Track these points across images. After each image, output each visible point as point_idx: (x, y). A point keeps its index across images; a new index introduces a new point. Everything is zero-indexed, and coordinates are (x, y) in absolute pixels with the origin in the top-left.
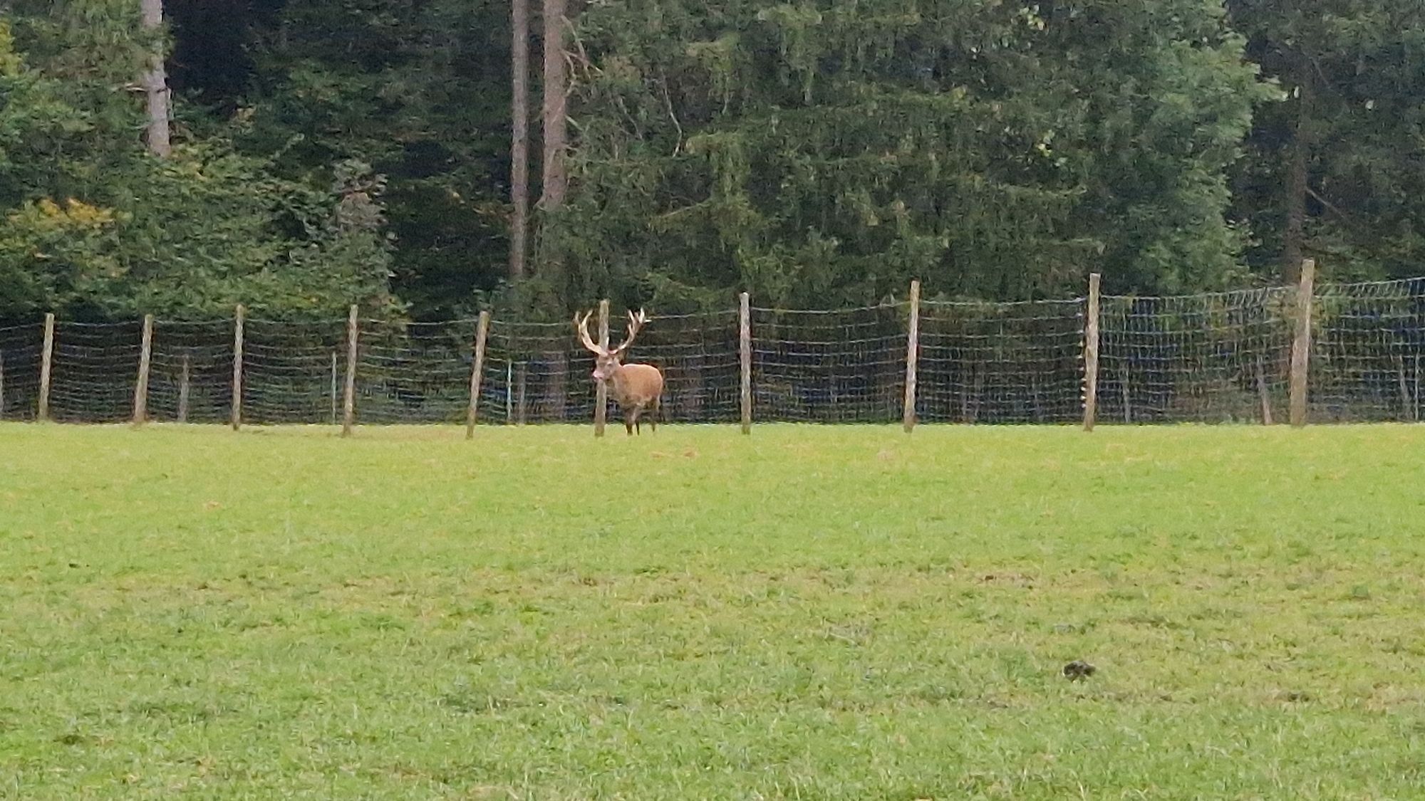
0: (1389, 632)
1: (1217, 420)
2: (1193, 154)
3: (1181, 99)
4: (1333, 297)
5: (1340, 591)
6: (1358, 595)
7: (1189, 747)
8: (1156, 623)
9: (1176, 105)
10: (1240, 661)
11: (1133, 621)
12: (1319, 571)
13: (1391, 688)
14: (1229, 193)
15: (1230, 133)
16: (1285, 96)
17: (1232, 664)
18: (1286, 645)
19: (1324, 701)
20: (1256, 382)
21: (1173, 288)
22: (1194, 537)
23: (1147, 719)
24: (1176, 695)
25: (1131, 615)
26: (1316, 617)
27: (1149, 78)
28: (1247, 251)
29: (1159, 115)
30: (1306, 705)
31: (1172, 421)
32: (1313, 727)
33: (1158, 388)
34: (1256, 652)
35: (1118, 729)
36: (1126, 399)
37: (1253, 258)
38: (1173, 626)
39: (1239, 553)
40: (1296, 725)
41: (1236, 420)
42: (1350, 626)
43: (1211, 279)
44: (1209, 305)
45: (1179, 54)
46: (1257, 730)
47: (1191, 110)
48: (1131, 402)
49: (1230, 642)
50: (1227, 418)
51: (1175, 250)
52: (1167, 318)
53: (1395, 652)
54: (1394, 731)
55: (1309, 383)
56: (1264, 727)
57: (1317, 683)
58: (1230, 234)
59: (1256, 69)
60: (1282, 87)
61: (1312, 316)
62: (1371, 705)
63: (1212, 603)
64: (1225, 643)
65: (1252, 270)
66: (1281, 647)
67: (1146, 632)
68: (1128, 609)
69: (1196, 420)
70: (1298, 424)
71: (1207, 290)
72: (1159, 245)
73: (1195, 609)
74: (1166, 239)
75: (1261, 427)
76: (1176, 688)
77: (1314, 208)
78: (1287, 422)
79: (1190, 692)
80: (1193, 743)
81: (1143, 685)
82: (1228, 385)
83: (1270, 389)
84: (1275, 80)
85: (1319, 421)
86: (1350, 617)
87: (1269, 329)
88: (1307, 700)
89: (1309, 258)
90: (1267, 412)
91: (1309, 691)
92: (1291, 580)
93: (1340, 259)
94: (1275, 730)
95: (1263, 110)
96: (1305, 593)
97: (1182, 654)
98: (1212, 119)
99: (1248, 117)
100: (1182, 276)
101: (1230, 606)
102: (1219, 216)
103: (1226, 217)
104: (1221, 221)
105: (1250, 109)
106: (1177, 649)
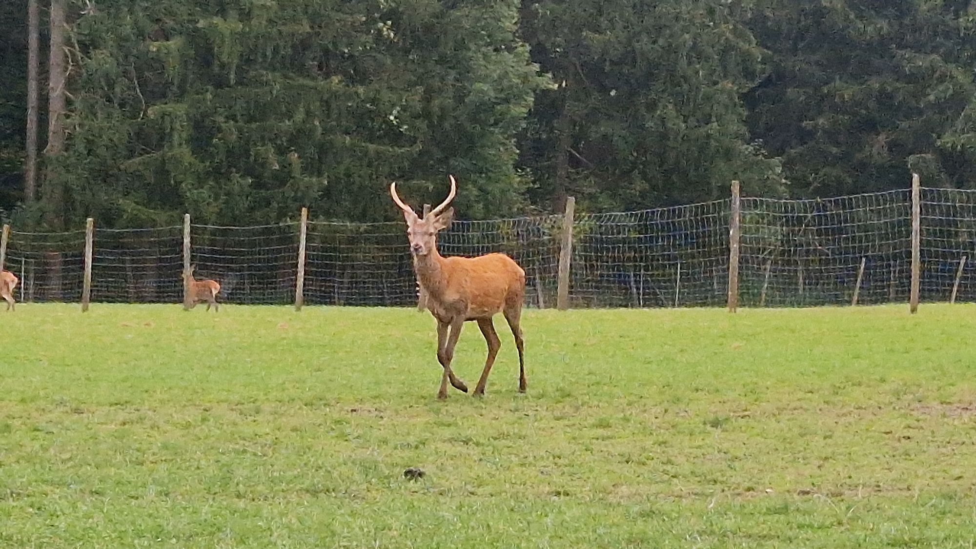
0: (623, 449)
2: (496, 124)
3: (486, 87)
4: (588, 222)
5: (591, 421)
6: (603, 424)
7: (488, 527)
8: (466, 442)
9: (482, 91)
10: (523, 468)
11: (450, 440)
12: (577, 409)
13: (624, 487)
14: (518, 151)
15: (519, 110)
16: (556, 86)
17: (518, 470)
18: (554, 458)
19: (579, 496)
20: (534, 279)
21: (479, 215)
23: (460, 507)
24: (480, 491)
25: (449, 436)
26: (574, 438)
27: (465, 72)
28: (529, 190)
29: (472, 97)
30: (568, 498)
32: (572, 512)
34: (533, 462)
35: (440, 514)
37: (533, 195)
38: (477, 444)
40: (560, 512)
42: (597, 445)
43: (505, 209)
44: (503, 227)
45: (485, 56)
46: (534, 514)
47: (492, 94)
49: (517, 455)
51: (480, 189)
52: (474, 235)
53: (627, 462)
54: (627, 515)
55: (571, 281)
56: (539, 513)
57: (574, 483)
58: (519, 179)
59: (536, 67)
60: (555, 79)
61: (574, 236)
62: (611, 499)
63: (505, 428)
64: (513, 456)
65: (532, 204)
66: (551, 458)
67: (460, 448)
68: (447, 433)
70: (563, 308)
71: (503, 216)
72: (470, 186)
73: (492, 432)
74: (475, 182)
75: (537, 310)
76: (479, 486)
77: (574, 162)
78: (555, 306)
79: (489, 489)
80: (491, 524)
81: (457, 484)
83: (544, 284)
84: (550, 75)
85: (577, 306)
86: (598, 439)
87: (543, 244)
88: (568, 495)
89: (571, 196)
90: (541, 300)
91: (567, 488)
92: (558, 414)
93: (592, 197)
94: (547, 515)
95: (542, 95)
96: (566, 422)
97: (484, 463)
98: (507, 101)
99: (531, 99)
100: (486, 207)
101: (516, 431)
102: (511, 167)
103: (516, 167)
104: (512, 170)
105: (532, 95)
106: (481, 460)
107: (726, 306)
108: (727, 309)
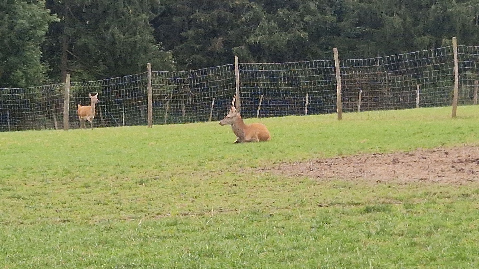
0: (97, 197)
1: (40, 129)
2: (30, 39)
3: (24, 22)
4: (77, 87)
5: (80, 184)
6: (86, 186)
7: (30, 239)
8: (18, 198)
9: (22, 24)
10: (47, 210)
11: (10, 198)
12: (73, 179)
13: (97, 216)
14: (41, 53)
15: (41, 32)
16: (59, 20)
17: (44, 211)
18: (62, 204)
19: (75, 222)
20: (52, 115)
21: (23, 85)
22: (31, 169)
23: (15, 230)
24: (25, 222)
25: (9, 196)
26: (72, 194)
27: (13, 15)
28: (48, 72)
29: (18, 27)
30: (69, 223)
31: (24, 130)
32: (71, 230)
33: (19, 119)
34: (52, 206)
35: (6, 234)
36: (9, 123)
37: (50, 74)
38: (24, 199)
39: (46, 173)
40: (65, 230)
41: (46, 129)
42: (84, 196)
43: (36, 82)
44: (35, 90)
45: (23, 6)
46: (52, 232)
47: (27, 25)
50: (43, 128)
51: (24, 72)
52: (22, 95)
53: (98, 204)
54: (98, 231)
55: (70, 116)
56: (55, 231)
57: (72, 216)
58: (42, 67)
59: (49, 11)
60: (58, 17)
61: (70, 93)
62: (91, 222)
63: (37, 190)
64: (42, 204)
65: (50, 78)
67: (15, 201)
68: (9, 194)
69: (33, 129)
70: (67, 129)
71: (35, 85)
72: (18, 71)
73: (31, 192)
74: (20, 69)
75: (54, 131)
76: (25, 219)
77: (70, 57)
78: (63, 129)
79: (31, 220)
81: (14, 219)
82: (43, 117)
83: (57, 118)
84: (56, 15)
85: (73, 128)
86: (84, 193)
87: (56, 98)
88: (69, 221)
89: (69, 74)
90: (56, 125)
91: (69, 218)
92: (64, 182)
93: (80, 74)
94: (58, 232)
95: (52, 24)
96: (68, 186)
97: (27, 208)
98: (35, 28)
99: (47, 27)
100: (26, 81)
101: (43, 191)
102: (38, 61)
103: (40, 60)
104: (39, 63)
105: (47, 24)
106: (26, 206)
107: (147, 125)
108: (148, 126)
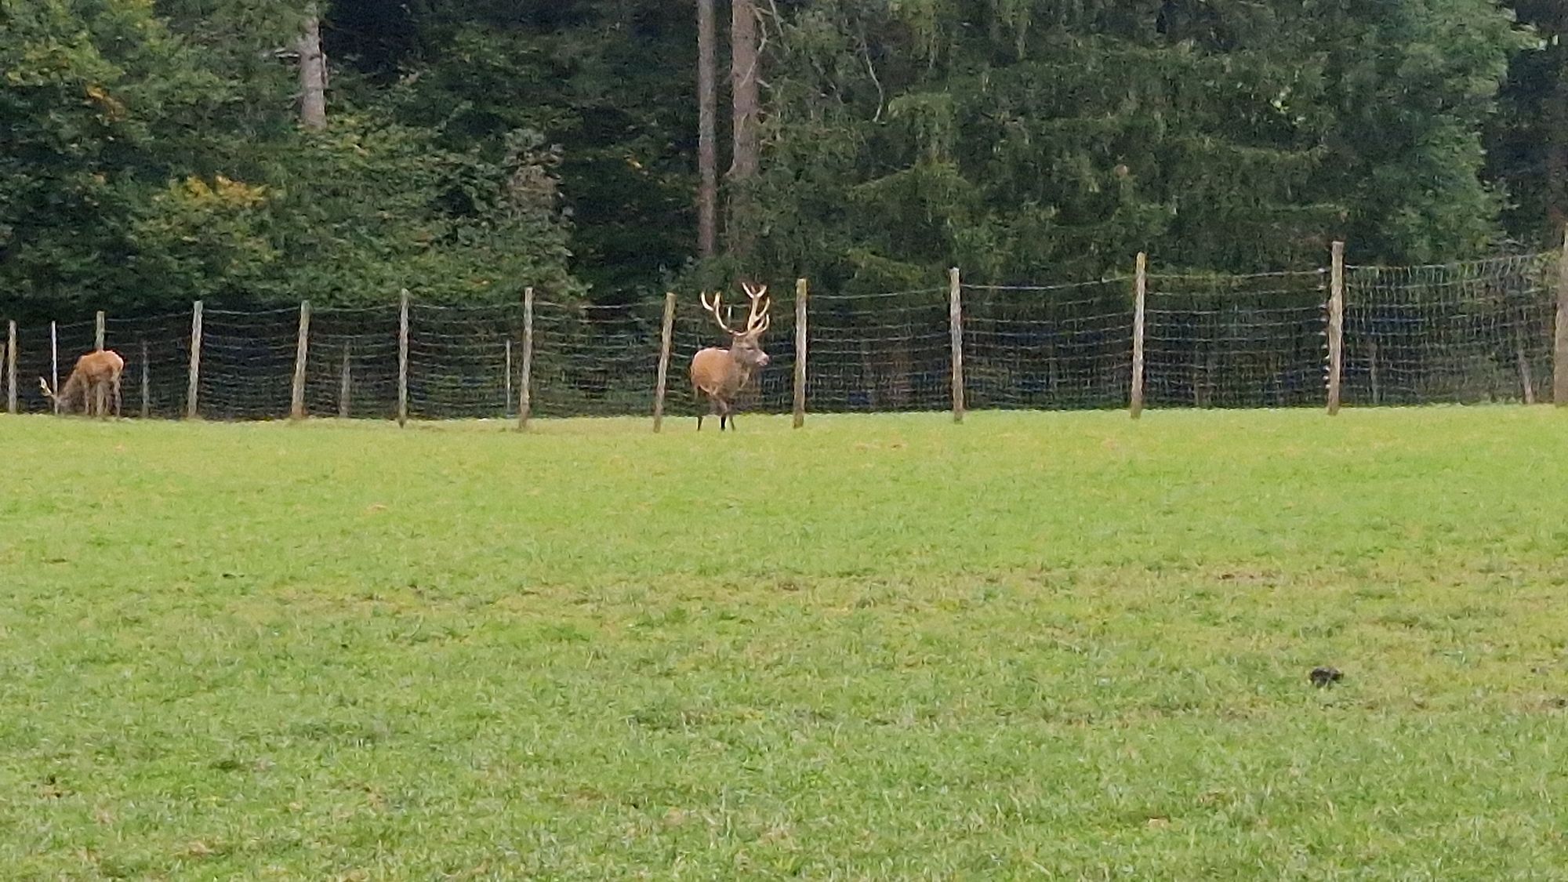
1: (1474, 400)
2: (1446, 108)
3: (1429, 49)
7: (1449, 759)
8: (1410, 623)
9: (1425, 57)
10: (1504, 665)
11: (1385, 621)
14: (1483, 152)
15: (1484, 85)
16: (1542, 44)
17: (1494, 667)
18: (1553, 646)
20: (1516, 357)
21: (1423, 256)
22: (1450, 530)
23: (1402, 728)
24: (1433, 701)
25: (1381, 614)
27: (1394, 26)
28: (1504, 214)
29: (1406, 67)
31: (1425, 403)
33: (1410, 367)
34: (1519, 654)
35: (1370, 740)
36: (1373, 377)
37: (1510, 222)
38: (1428, 626)
39: (1498, 545)
41: (1494, 399)
43: (1464, 246)
44: (1464, 274)
46: (1521, 738)
47: (1440, 61)
48: (1380, 381)
49: (1491, 643)
50: (1486, 399)
51: (1425, 214)
52: (1416, 288)
56: (1530, 735)
58: (1486, 196)
59: (1510, 14)
60: (1540, 33)
63: (1471, 601)
64: (1486, 644)
65: (1511, 234)
66: (1548, 647)
67: (1400, 634)
68: (1380, 609)
69: (1453, 401)
71: (1461, 258)
72: (1408, 210)
73: (1452, 607)
74: (1415, 203)
75: (1522, 407)
76: (1432, 694)
78: (1551, 401)
79: (1450, 698)
80: (1453, 754)
81: (1397, 691)
82: (1485, 362)
83: (1531, 366)
84: (1532, 27)
87: (1529, 300)
90: (1528, 390)
92: (1557, 574)
94: (1542, 739)
95: (1520, 60)
97: (1438, 657)
98: (1463, 70)
99: (1503, 68)
100: (1435, 245)
101: (1490, 604)
102: (1473, 177)
103: (1480, 177)
104: (1476, 182)
105: (1505, 60)
106: (1433, 652)
